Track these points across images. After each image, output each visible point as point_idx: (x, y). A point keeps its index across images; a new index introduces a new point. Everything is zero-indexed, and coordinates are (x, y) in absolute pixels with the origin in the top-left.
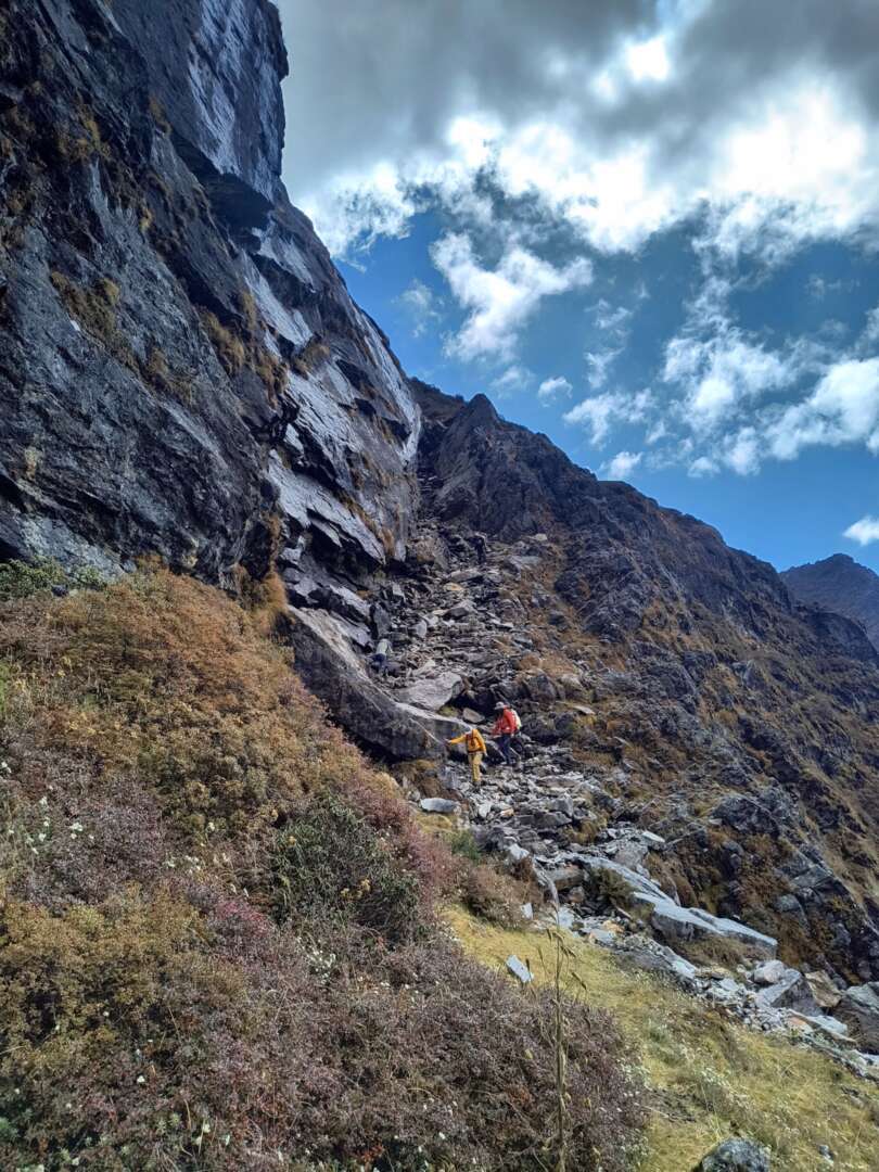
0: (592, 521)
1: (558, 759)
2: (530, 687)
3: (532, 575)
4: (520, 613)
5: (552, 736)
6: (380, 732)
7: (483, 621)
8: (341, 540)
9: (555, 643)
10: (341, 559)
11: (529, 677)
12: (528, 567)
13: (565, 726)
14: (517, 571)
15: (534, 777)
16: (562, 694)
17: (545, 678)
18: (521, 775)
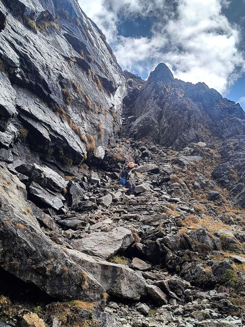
0: (238, 133)
1: (216, 303)
2: (190, 240)
3: (195, 168)
4: (186, 192)
5: (210, 281)
6: (33, 270)
7: (157, 197)
8: (50, 136)
9: (212, 213)
10: (51, 151)
11: (189, 231)
12: (192, 163)
13: (221, 273)
14: (184, 165)
15: (193, 320)
16: (218, 244)
17: (204, 232)
18: (180, 319)
